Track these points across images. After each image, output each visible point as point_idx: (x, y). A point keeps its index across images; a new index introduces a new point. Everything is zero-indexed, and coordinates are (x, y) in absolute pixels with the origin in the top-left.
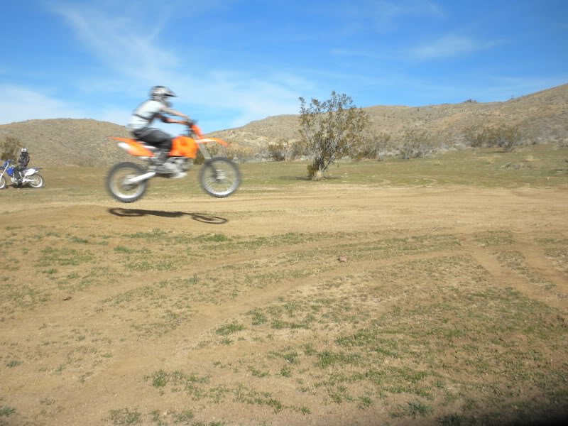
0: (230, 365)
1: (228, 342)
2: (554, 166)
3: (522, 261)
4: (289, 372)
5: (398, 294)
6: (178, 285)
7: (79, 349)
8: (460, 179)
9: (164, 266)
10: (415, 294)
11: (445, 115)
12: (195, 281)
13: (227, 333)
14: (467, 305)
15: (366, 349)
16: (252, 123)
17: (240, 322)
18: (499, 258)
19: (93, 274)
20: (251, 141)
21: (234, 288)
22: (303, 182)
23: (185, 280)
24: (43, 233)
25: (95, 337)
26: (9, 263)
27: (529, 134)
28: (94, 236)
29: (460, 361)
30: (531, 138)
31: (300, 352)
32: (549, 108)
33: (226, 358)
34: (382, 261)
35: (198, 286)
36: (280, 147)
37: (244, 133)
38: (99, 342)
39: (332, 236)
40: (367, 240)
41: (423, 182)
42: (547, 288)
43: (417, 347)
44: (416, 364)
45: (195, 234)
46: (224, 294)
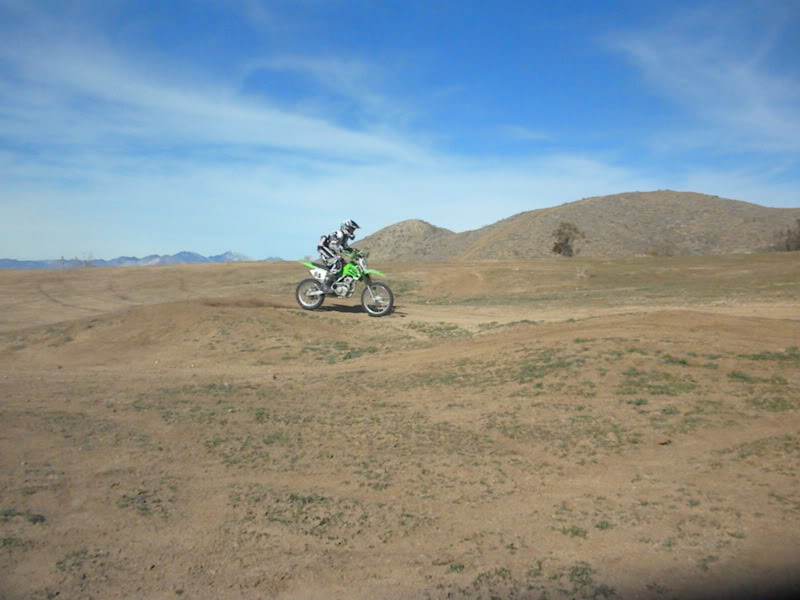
7: (693, 519)
19: (699, 410)
24: (622, 348)
25: (715, 504)
26: (583, 387)
28: (695, 355)
38: (721, 513)
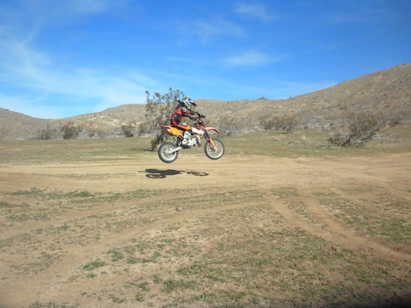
0: (95, 294)
1: (92, 276)
2: (319, 143)
3: (305, 209)
4: (142, 297)
5: (221, 234)
6: (51, 231)
8: (259, 151)
9: (40, 217)
10: (233, 234)
11: (246, 107)
12: (65, 228)
13: (92, 269)
14: (271, 240)
15: (200, 276)
16: (109, 109)
17: (102, 259)
18: (289, 206)
20: (108, 123)
21: (97, 233)
22: (148, 152)
23: (57, 228)
27: (302, 122)
29: (269, 283)
30: (304, 124)
31: (151, 281)
32: (314, 105)
33: (92, 289)
34: (208, 210)
35: (68, 232)
36: (130, 127)
37: (102, 117)
39: (171, 192)
40: (197, 195)
41: (234, 153)
42: (323, 227)
43: (237, 273)
44: (237, 286)
45: (66, 192)
46: (89, 238)
